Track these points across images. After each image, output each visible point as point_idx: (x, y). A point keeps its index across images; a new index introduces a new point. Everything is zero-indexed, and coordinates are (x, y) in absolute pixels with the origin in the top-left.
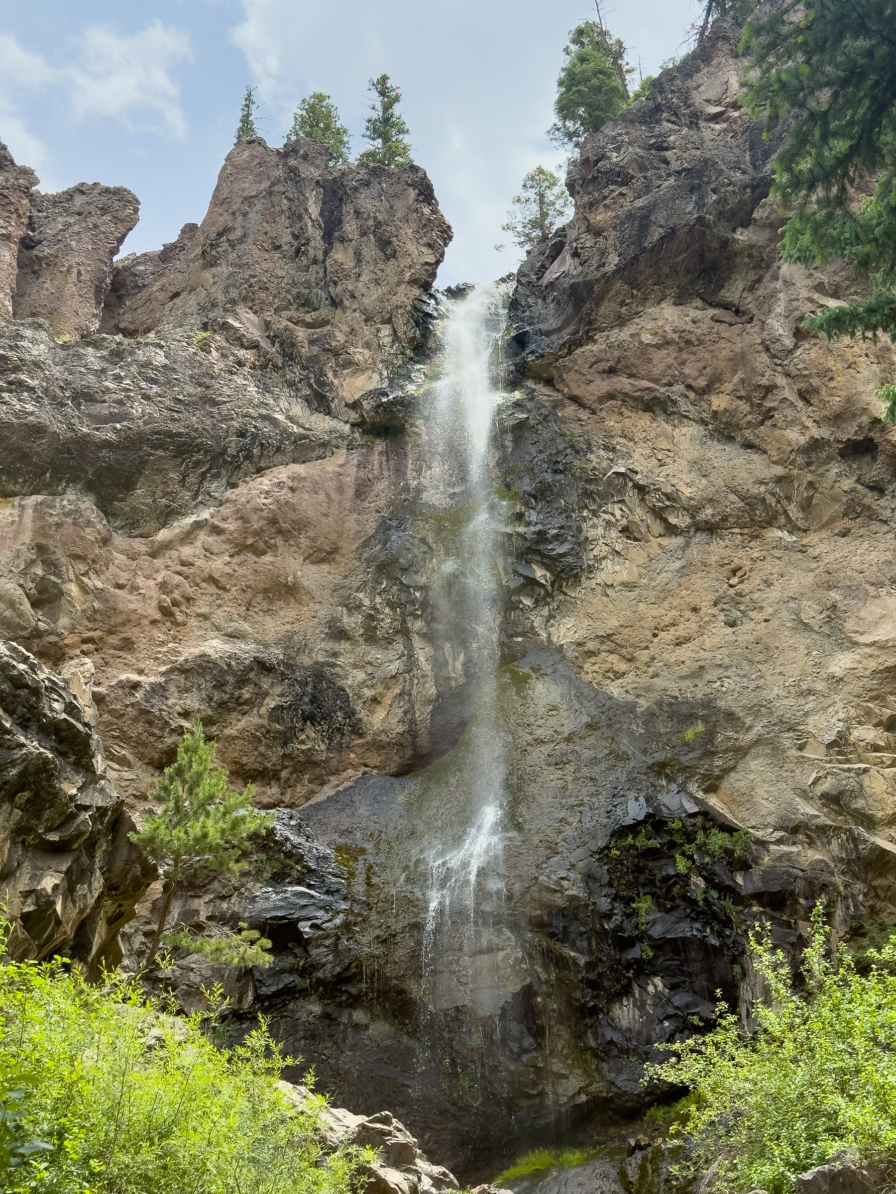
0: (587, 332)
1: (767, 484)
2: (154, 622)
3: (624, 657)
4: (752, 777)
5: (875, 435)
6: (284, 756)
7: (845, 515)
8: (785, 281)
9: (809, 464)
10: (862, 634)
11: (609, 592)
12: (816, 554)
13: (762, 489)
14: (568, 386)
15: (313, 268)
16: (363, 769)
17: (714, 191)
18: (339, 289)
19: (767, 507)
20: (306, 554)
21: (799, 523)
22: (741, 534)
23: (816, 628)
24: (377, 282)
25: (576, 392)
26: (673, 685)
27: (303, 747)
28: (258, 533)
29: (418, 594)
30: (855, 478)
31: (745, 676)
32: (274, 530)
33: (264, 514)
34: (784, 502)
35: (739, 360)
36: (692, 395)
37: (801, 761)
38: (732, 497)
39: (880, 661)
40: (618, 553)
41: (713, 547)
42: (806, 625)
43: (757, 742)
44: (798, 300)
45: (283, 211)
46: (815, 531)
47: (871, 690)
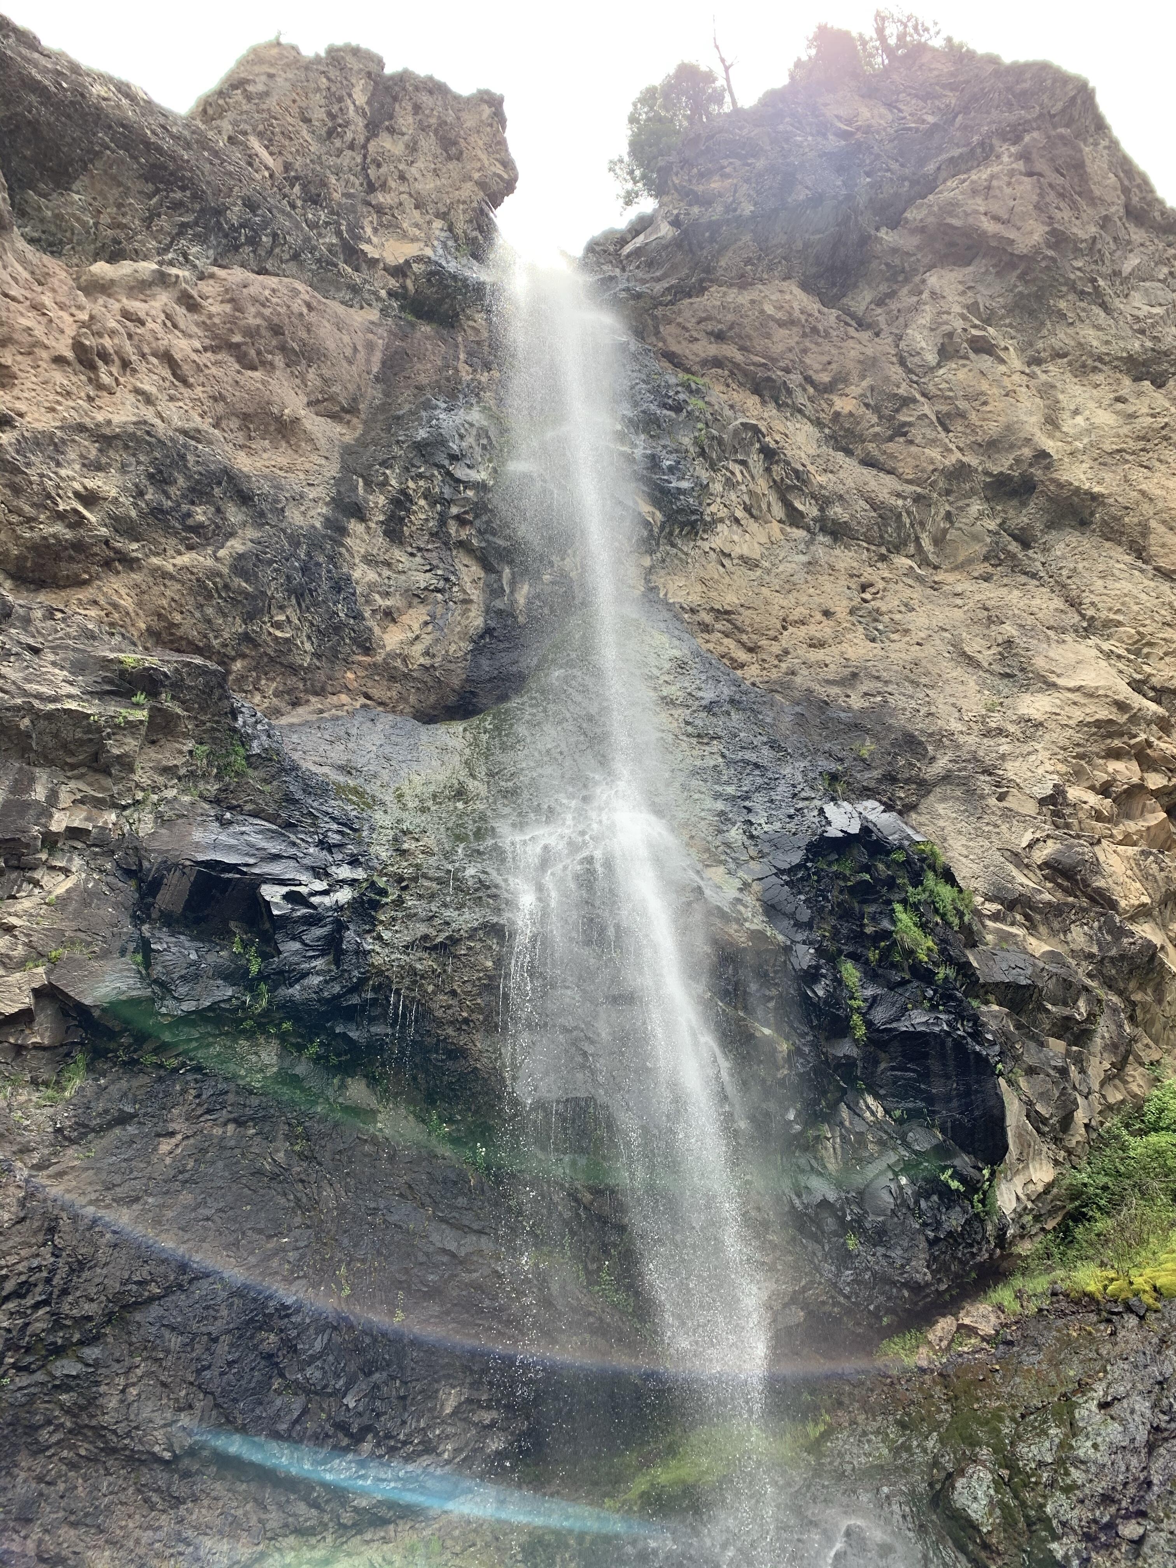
0: (702, 281)
1: (905, 498)
2: (59, 360)
3: (743, 645)
4: (941, 823)
5: (1037, 473)
6: (246, 638)
7: (986, 559)
8: (933, 293)
9: (948, 492)
10: (1058, 676)
11: (726, 562)
12: (959, 589)
13: (900, 502)
14: (664, 342)
15: (348, 153)
16: (362, 700)
17: (868, 174)
18: (384, 170)
19: (900, 525)
20: (313, 398)
21: (930, 556)
22: (868, 550)
23: (985, 665)
24: (436, 173)
25: (674, 348)
26: (818, 687)
27: (279, 634)
28: (251, 333)
29: (470, 493)
30: (998, 521)
31: (912, 697)
32: (274, 343)
33: (267, 312)
34: (918, 528)
35: (868, 365)
36: (811, 390)
37: (1008, 814)
38: (862, 503)
39: (1088, 711)
40: (737, 521)
41: (837, 552)
42: (970, 658)
43: (946, 778)
44: (949, 313)
45: (318, 90)
46: (946, 571)
47: (1078, 745)
